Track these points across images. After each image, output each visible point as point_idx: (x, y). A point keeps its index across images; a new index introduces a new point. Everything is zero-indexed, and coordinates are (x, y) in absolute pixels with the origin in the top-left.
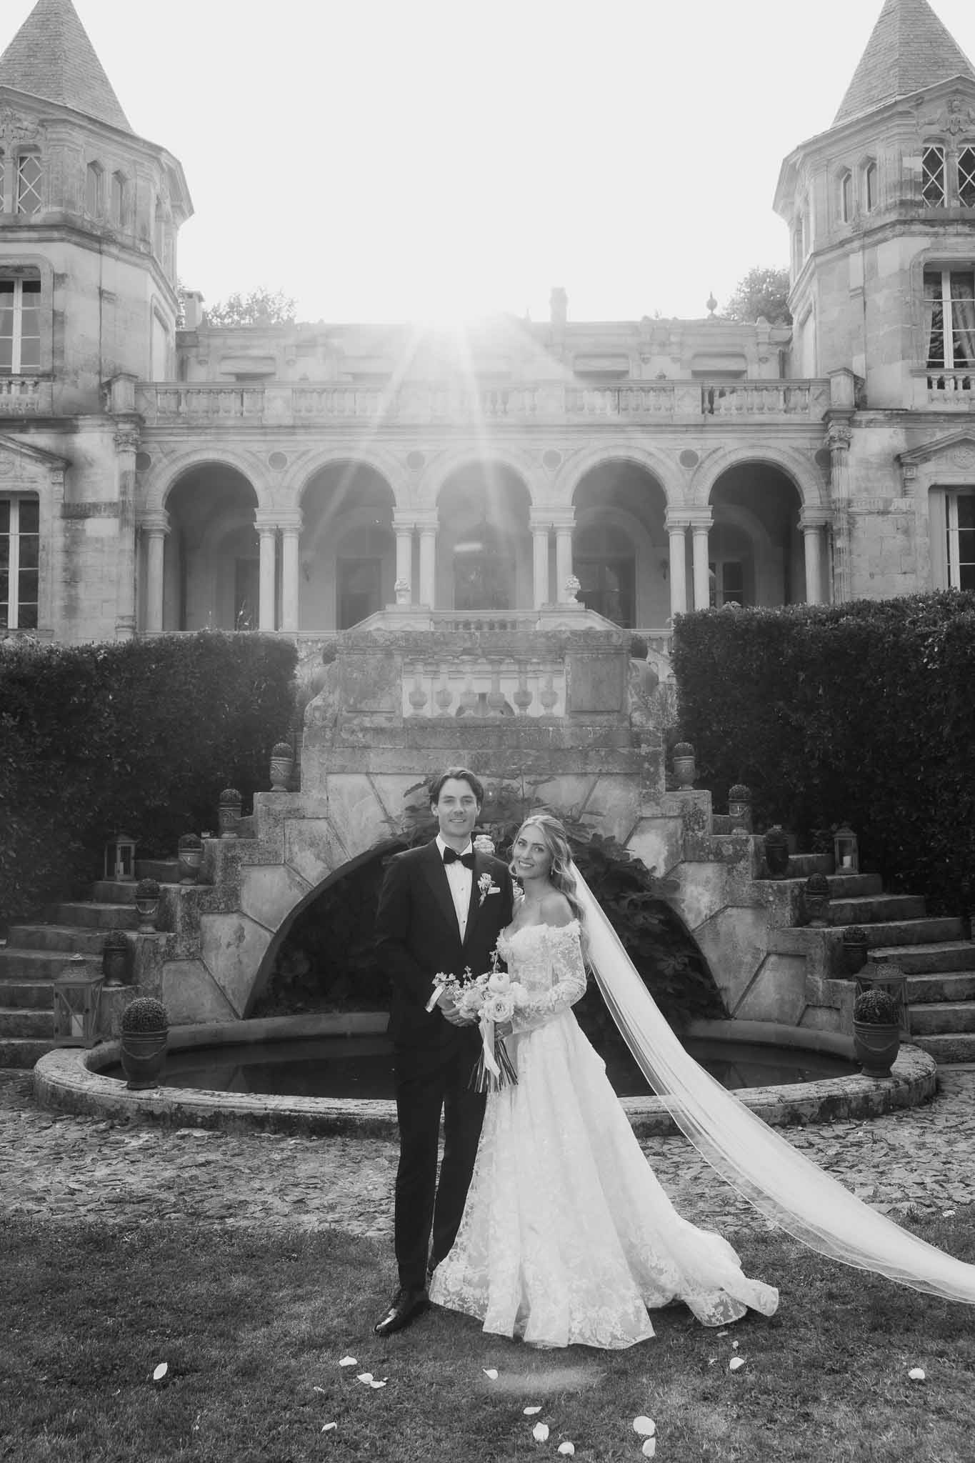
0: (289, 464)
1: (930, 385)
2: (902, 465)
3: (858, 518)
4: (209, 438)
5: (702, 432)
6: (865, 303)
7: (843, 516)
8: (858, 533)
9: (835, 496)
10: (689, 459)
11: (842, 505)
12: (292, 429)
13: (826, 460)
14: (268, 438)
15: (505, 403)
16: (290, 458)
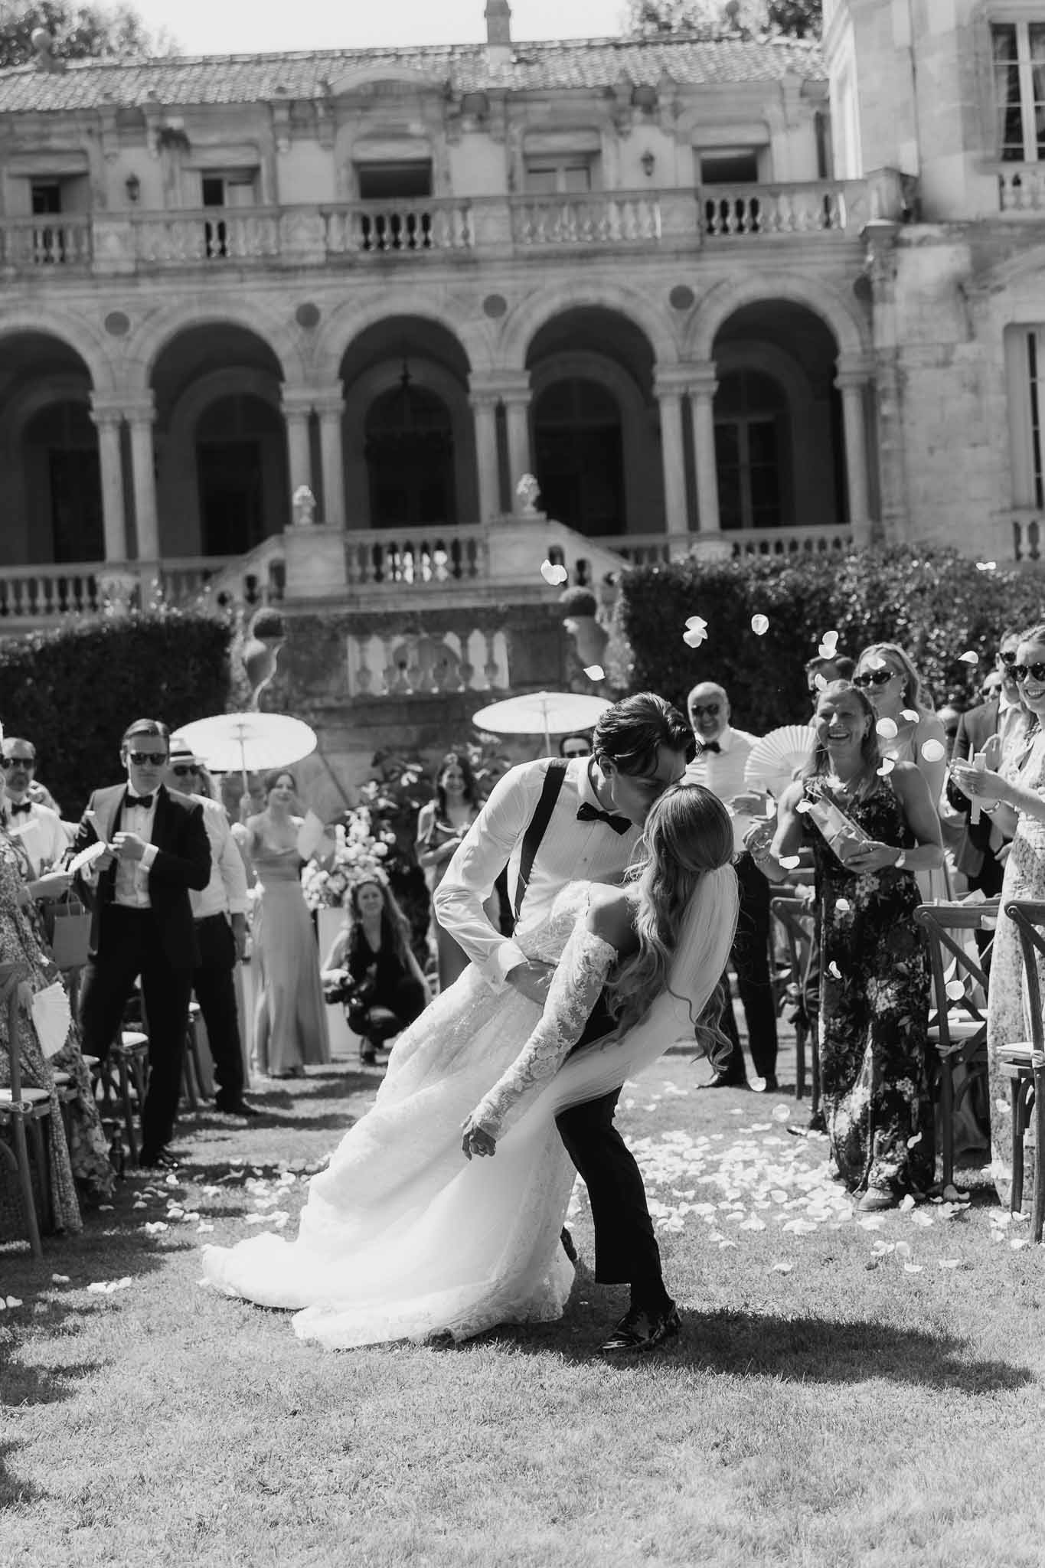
0: (132, 328)
1: (1002, 184)
2: (966, 298)
3: (912, 375)
4: (16, 294)
5: (699, 260)
6: (914, 70)
7: (889, 372)
8: (911, 394)
9: (878, 344)
10: (681, 298)
11: (887, 357)
12: (134, 276)
13: (865, 291)
14: (105, 291)
15: (426, 227)
16: (134, 319)
